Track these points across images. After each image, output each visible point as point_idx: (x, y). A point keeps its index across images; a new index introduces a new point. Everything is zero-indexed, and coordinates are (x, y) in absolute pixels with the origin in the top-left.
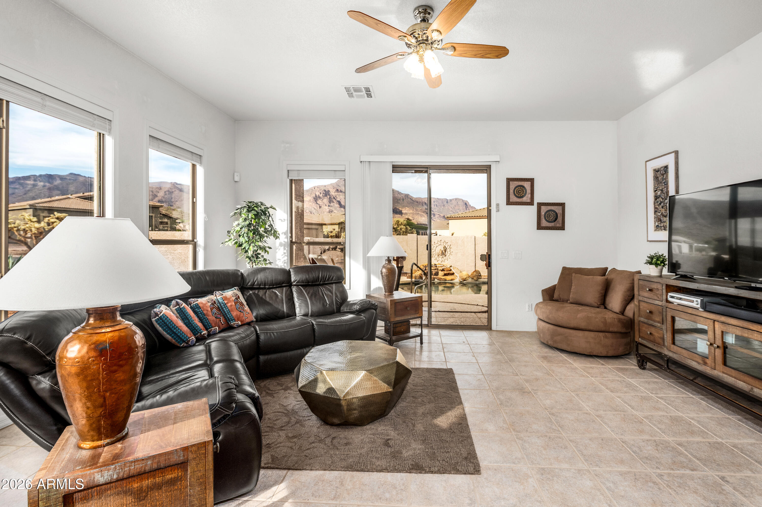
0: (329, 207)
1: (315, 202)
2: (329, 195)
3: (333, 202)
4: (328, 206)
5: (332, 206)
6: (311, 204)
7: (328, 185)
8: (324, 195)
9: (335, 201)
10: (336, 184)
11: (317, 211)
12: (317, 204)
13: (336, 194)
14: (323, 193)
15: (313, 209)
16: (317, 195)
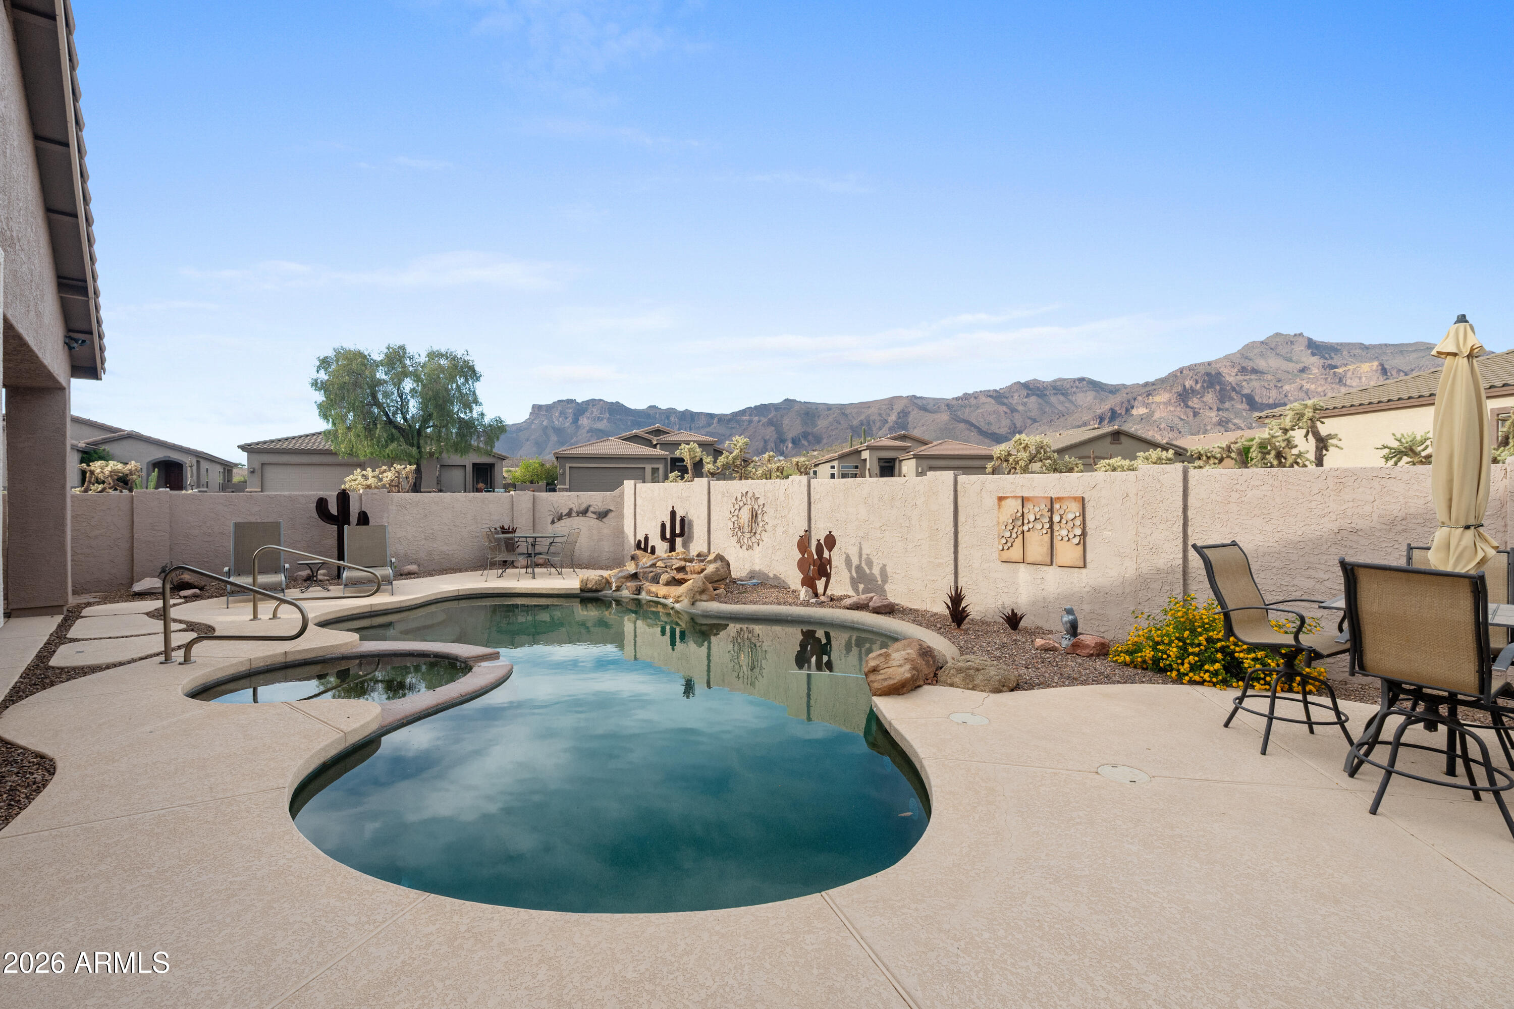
0: (1220, 413)
1: (1182, 404)
2: (1220, 383)
3: (1231, 399)
4: (1215, 408)
5: (1227, 410)
6: (1172, 409)
7: (1216, 361)
8: (1205, 385)
9: (1235, 397)
10: (1239, 355)
11: (1188, 423)
12: (1187, 406)
13: (1240, 378)
14: (1204, 381)
15: (1176, 420)
16: (1187, 386)
